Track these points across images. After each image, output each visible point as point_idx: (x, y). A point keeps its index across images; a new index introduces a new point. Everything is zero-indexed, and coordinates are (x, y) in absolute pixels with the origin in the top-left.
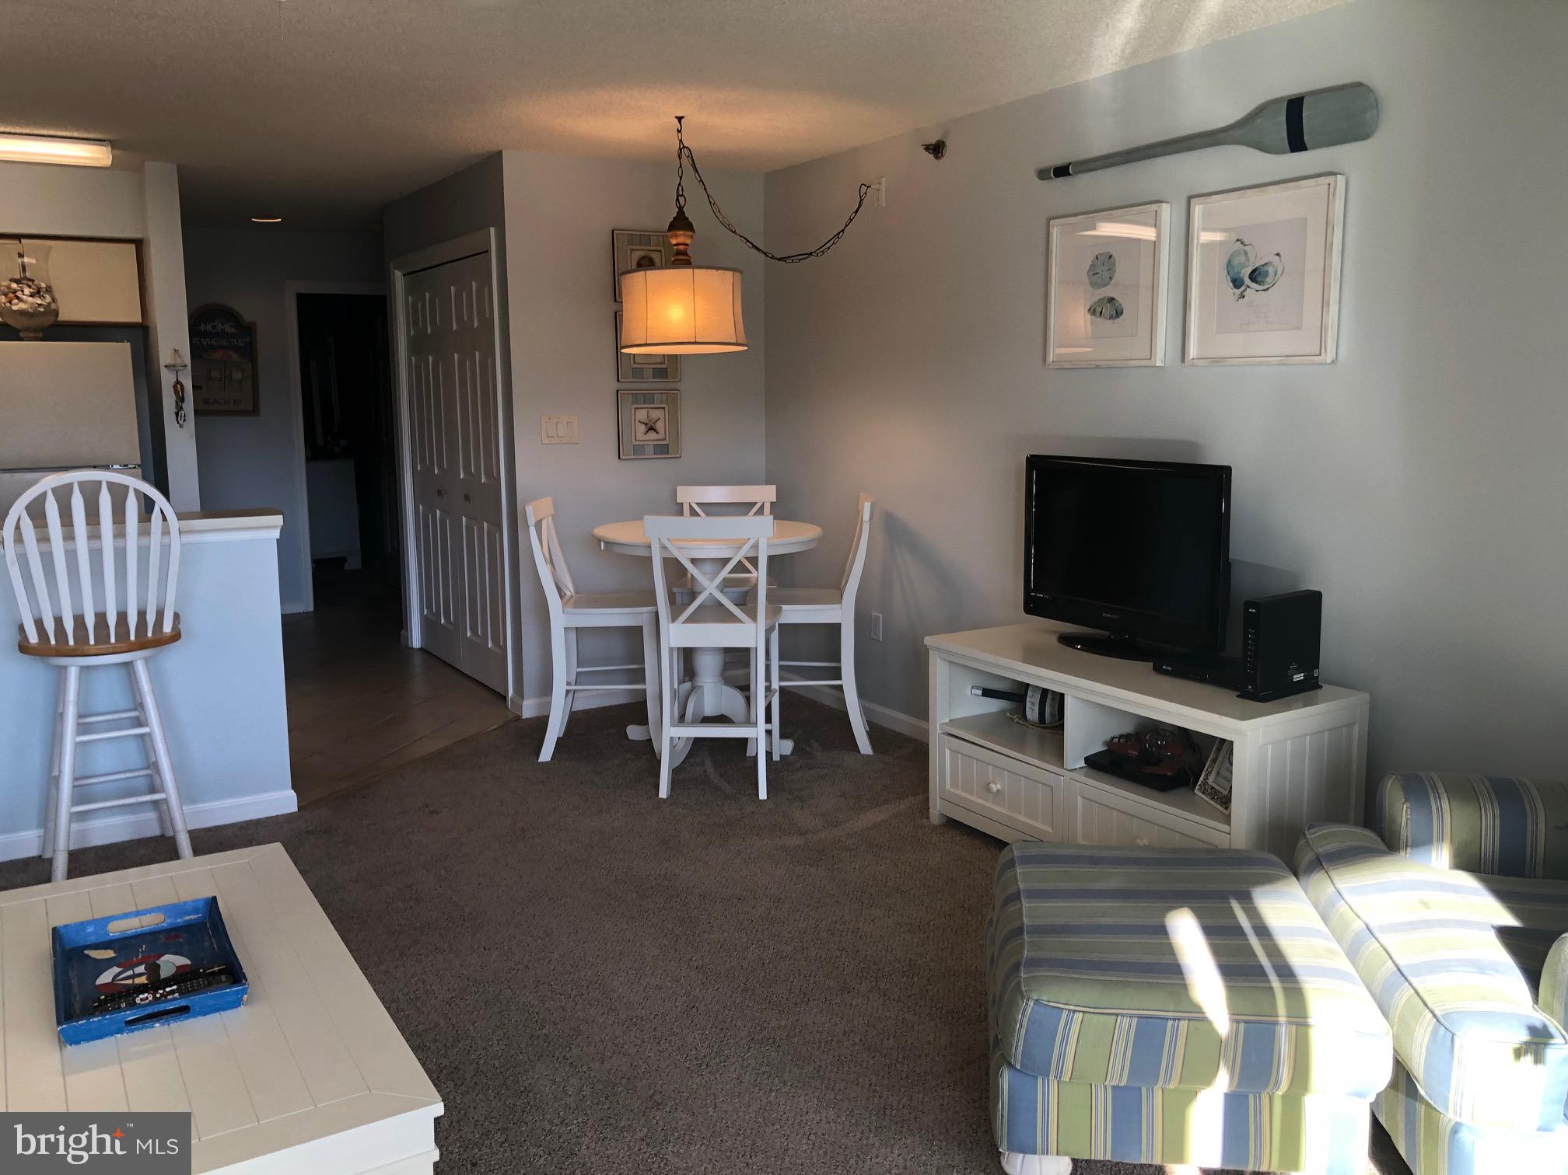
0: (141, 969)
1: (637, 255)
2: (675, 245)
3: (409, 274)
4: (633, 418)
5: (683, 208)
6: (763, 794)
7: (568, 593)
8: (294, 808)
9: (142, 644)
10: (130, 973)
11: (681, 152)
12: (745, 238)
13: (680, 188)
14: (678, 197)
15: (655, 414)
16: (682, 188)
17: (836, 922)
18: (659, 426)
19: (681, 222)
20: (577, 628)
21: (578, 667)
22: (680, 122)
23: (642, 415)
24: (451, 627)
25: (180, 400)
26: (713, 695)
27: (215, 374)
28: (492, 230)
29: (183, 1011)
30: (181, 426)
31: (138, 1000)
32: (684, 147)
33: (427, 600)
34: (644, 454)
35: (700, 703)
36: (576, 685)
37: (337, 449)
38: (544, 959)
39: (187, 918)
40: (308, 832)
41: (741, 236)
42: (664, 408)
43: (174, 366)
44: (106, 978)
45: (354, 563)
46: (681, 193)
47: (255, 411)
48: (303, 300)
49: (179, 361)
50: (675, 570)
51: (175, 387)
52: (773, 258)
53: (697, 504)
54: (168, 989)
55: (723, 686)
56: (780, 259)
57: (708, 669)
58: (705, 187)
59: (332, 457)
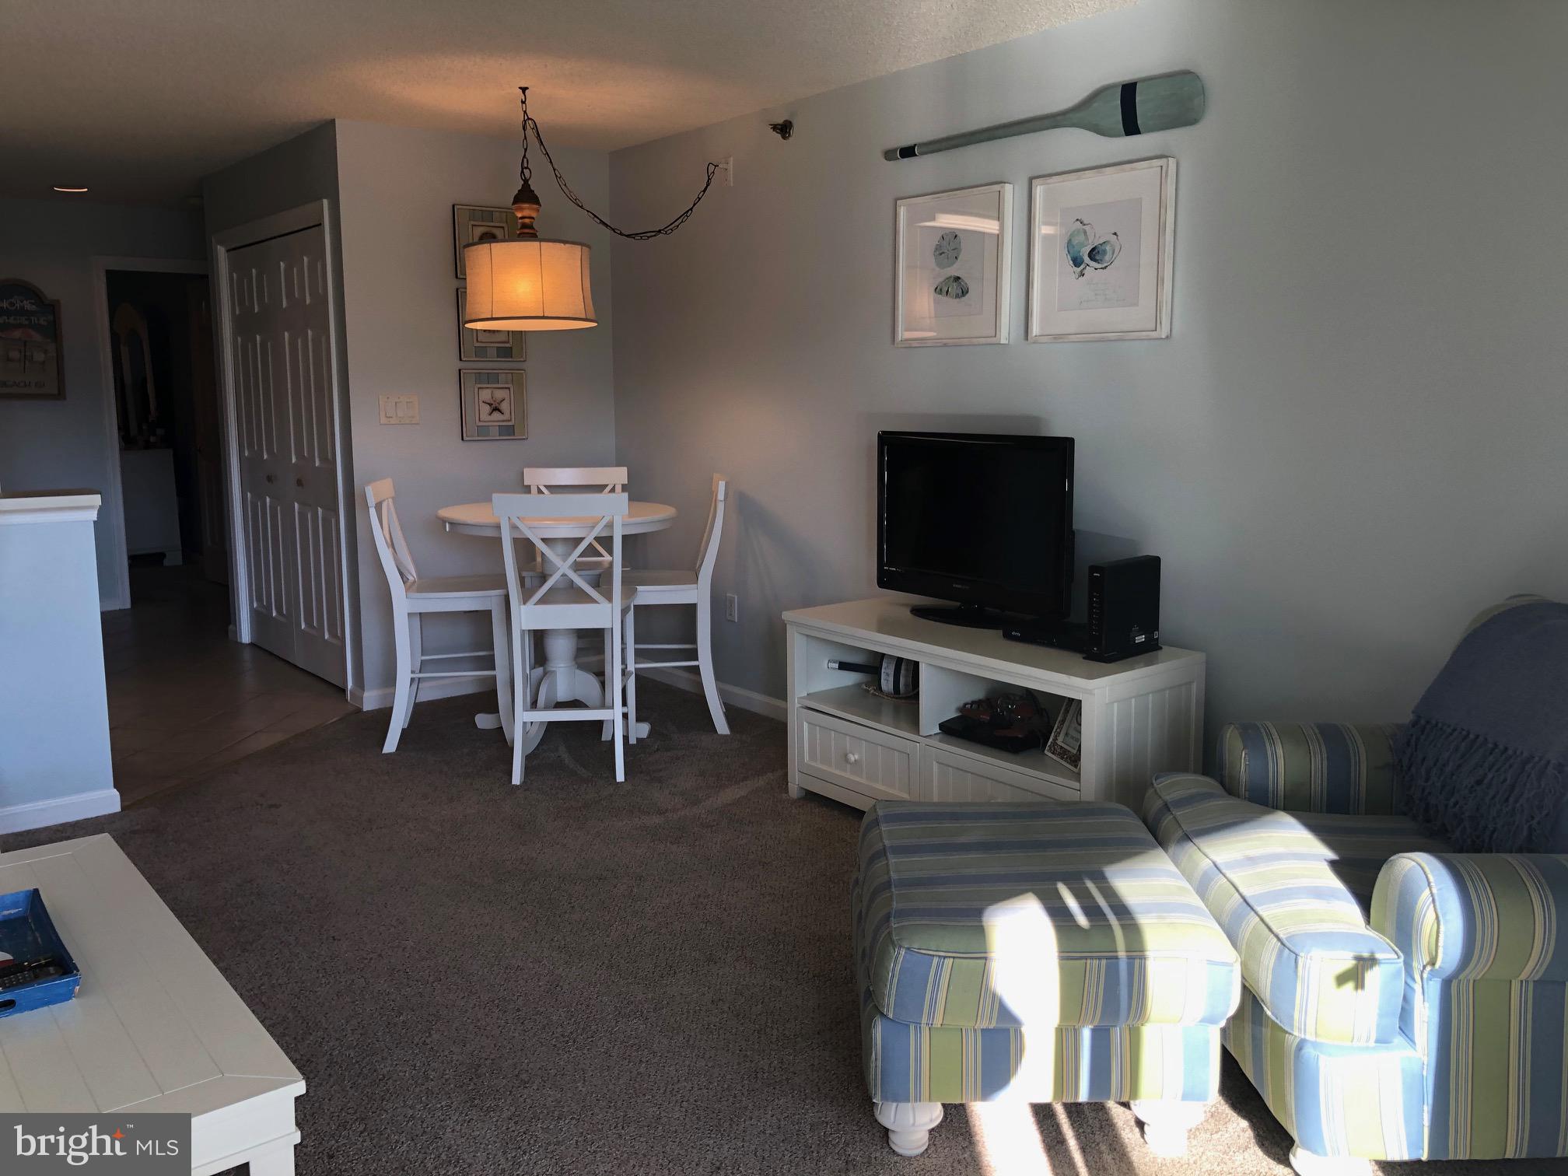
1: (479, 231)
2: (522, 218)
3: (234, 249)
4: (477, 399)
5: (528, 180)
6: (620, 776)
7: (411, 578)
8: (118, 809)
11: (525, 121)
12: (593, 214)
13: (525, 160)
14: (523, 169)
15: (500, 394)
16: (527, 161)
17: (699, 896)
18: (504, 406)
19: (526, 195)
20: (420, 614)
21: (422, 655)
22: (524, 93)
23: (486, 395)
24: (285, 620)
26: (565, 679)
27: (14, 355)
28: (325, 202)
29: (11, 1003)
32: (529, 119)
33: (257, 592)
34: (489, 436)
35: (552, 688)
36: (420, 672)
37: (152, 439)
38: (398, 947)
39: (7, 912)
40: (134, 832)
41: (588, 211)
42: (508, 388)
45: (174, 559)
46: (526, 166)
47: (60, 395)
48: (111, 275)
50: (525, 549)
52: (621, 234)
53: (545, 486)
55: (578, 672)
56: (628, 236)
57: (561, 651)
58: (551, 160)
59: (148, 446)
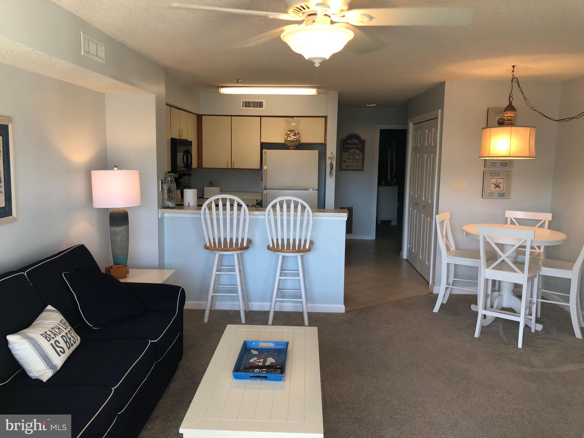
0: (262, 360)
1: (498, 118)
2: (507, 117)
3: (415, 124)
4: (490, 182)
5: (511, 102)
6: (520, 345)
7: (452, 249)
8: (344, 312)
9: (299, 251)
10: (259, 361)
11: (513, 79)
13: (511, 94)
14: (510, 98)
15: (499, 181)
16: (512, 94)
18: (501, 185)
19: (511, 108)
20: (454, 264)
21: (454, 278)
22: (513, 68)
23: (494, 181)
24: (416, 254)
25: (332, 168)
26: (507, 299)
27: (351, 157)
28: (440, 110)
29: (266, 377)
30: (331, 177)
31: (255, 371)
32: (514, 78)
33: (410, 243)
34: (494, 197)
35: (501, 301)
36: (452, 285)
39: (280, 347)
41: (538, 112)
42: (504, 178)
43: (331, 158)
44: (252, 360)
45: (394, 223)
46: (511, 96)
47: (362, 170)
48: (382, 132)
49: (332, 156)
51: (330, 164)
52: (553, 120)
53: (514, 218)
54: (264, 369)
55: (513, 297)
56: (557, 121)
57: (507, 289)
58: (523, 93)
59: (391, 185)
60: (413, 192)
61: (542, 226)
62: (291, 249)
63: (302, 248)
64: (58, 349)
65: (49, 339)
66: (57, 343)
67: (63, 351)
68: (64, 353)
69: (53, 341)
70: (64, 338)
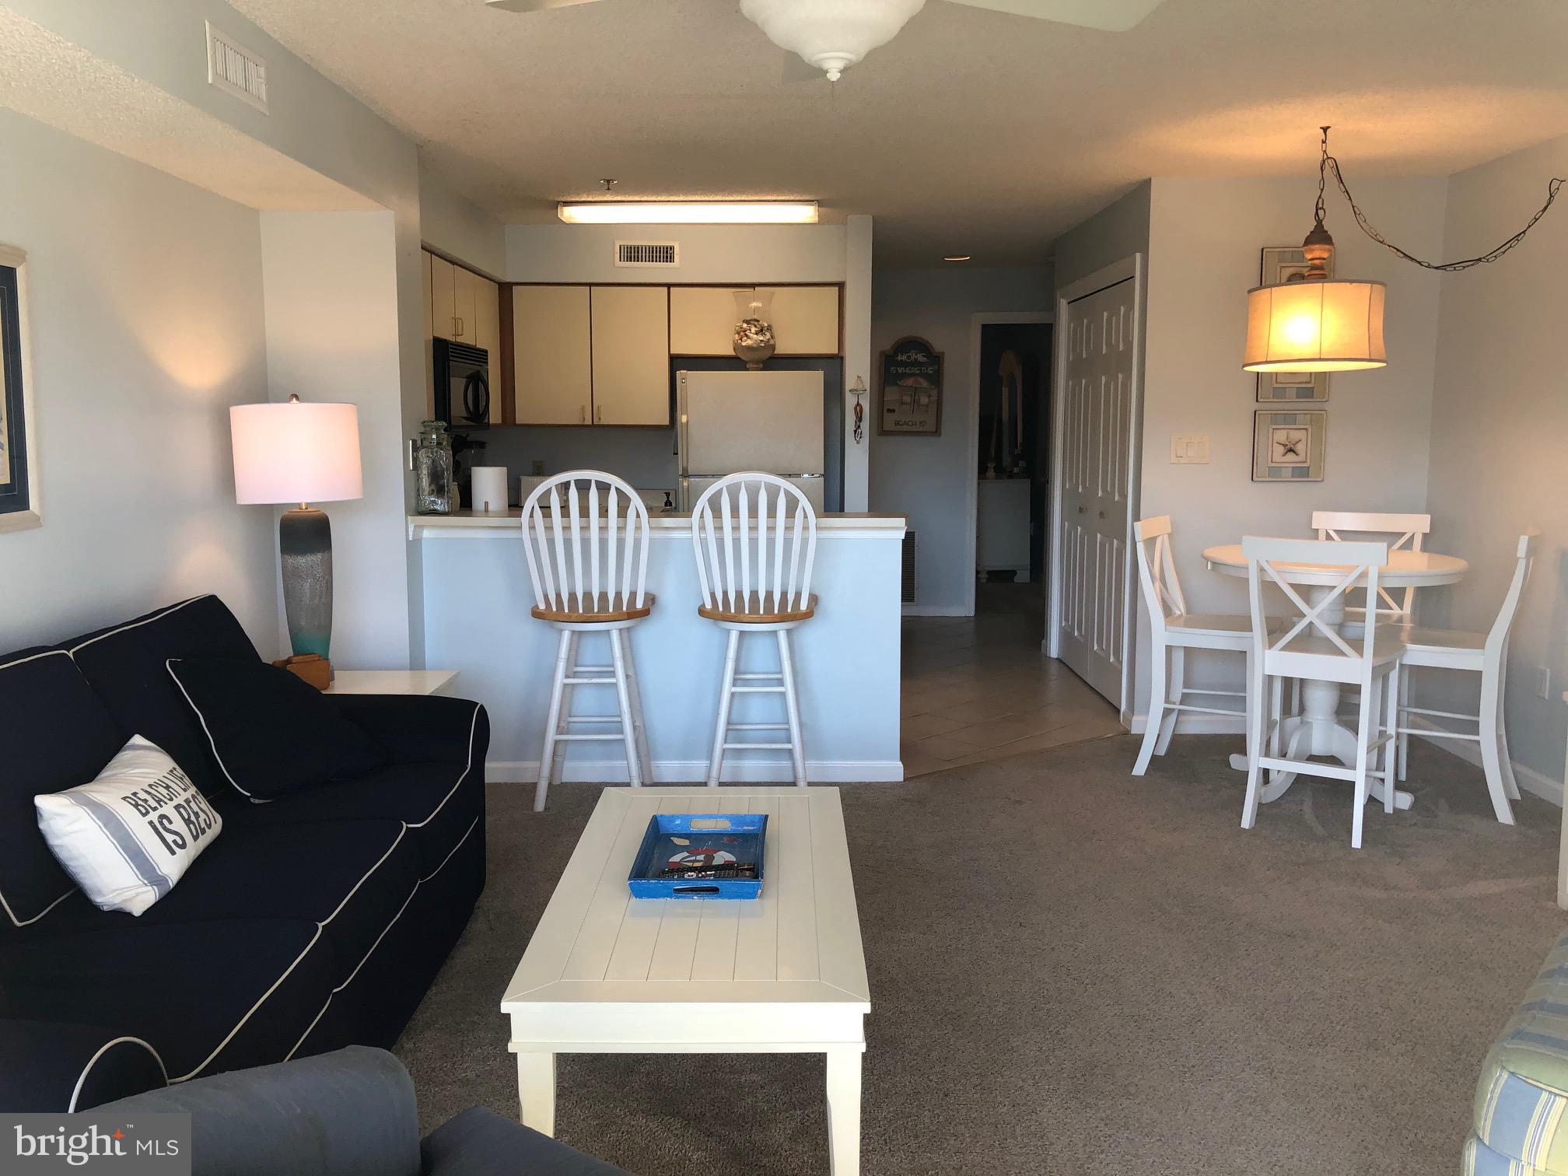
0: (701, 857)
1: (1287, 273)
2: (1310, 260)
3: (1074, 301)
4: (1271, 440)
5: (1321, 221)
6: (1357, 842)
7: (1178, 613)
8: (901, 779)
9: (783, 618)
10: (694, 858)
11: (1324, 161)
12: (1396, 249)
13: (1320, 200)
14: (1317, 210)
15: (1295, 435)
16: (1323, 201)
17: (1390, 980)
18: (1300, 448)
19: (1319, 235)
20: (1185, 647)
21: (1184, 687)
22: (1325, 132)
23: (1281, 436)
24: (1082, 640)
25: (859, 419)
26: (1322, 733)
27: (907, 399)
28: (1138, 255)
29: (714, 890)
30: (858, 442)
31: (686, 876)
32: (1328, 158)
33: (1066, 615)
34: (1281, 477)
35: (1307, 738)
36: (1181, 704)
37: (1016, 470)
38: (1071, 946)
39: (745, 828)
40: (906, 800)
41: (1390, 246)
42: (1306, 429)
43: (856, 390)
44: (676, 858)
45: (1023, 577)
46: (1320, 206)
47: (937, 432)
48: (986, 330)
49: (861, 386)
51: (856, 409)
52: (1429, 266)
53: (1335, 531)
54: (708, 873)
55: (1337, 727)
56: (1437, 268)
57: (1320, 703)
58: (1349, 196)
59: (1011, 476)
60: (1071, 480)
61: (1408, 545)
62: (762, 612)
63: (789, 610)
64: (170, 838)
65: (144, 811)
66: (165, 821)
67: (180, 842)
68: (183, 846)
69: (154, 816)
70: (181, 810)
